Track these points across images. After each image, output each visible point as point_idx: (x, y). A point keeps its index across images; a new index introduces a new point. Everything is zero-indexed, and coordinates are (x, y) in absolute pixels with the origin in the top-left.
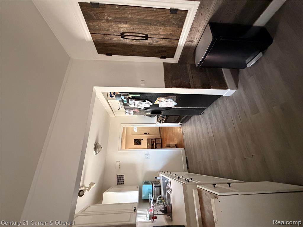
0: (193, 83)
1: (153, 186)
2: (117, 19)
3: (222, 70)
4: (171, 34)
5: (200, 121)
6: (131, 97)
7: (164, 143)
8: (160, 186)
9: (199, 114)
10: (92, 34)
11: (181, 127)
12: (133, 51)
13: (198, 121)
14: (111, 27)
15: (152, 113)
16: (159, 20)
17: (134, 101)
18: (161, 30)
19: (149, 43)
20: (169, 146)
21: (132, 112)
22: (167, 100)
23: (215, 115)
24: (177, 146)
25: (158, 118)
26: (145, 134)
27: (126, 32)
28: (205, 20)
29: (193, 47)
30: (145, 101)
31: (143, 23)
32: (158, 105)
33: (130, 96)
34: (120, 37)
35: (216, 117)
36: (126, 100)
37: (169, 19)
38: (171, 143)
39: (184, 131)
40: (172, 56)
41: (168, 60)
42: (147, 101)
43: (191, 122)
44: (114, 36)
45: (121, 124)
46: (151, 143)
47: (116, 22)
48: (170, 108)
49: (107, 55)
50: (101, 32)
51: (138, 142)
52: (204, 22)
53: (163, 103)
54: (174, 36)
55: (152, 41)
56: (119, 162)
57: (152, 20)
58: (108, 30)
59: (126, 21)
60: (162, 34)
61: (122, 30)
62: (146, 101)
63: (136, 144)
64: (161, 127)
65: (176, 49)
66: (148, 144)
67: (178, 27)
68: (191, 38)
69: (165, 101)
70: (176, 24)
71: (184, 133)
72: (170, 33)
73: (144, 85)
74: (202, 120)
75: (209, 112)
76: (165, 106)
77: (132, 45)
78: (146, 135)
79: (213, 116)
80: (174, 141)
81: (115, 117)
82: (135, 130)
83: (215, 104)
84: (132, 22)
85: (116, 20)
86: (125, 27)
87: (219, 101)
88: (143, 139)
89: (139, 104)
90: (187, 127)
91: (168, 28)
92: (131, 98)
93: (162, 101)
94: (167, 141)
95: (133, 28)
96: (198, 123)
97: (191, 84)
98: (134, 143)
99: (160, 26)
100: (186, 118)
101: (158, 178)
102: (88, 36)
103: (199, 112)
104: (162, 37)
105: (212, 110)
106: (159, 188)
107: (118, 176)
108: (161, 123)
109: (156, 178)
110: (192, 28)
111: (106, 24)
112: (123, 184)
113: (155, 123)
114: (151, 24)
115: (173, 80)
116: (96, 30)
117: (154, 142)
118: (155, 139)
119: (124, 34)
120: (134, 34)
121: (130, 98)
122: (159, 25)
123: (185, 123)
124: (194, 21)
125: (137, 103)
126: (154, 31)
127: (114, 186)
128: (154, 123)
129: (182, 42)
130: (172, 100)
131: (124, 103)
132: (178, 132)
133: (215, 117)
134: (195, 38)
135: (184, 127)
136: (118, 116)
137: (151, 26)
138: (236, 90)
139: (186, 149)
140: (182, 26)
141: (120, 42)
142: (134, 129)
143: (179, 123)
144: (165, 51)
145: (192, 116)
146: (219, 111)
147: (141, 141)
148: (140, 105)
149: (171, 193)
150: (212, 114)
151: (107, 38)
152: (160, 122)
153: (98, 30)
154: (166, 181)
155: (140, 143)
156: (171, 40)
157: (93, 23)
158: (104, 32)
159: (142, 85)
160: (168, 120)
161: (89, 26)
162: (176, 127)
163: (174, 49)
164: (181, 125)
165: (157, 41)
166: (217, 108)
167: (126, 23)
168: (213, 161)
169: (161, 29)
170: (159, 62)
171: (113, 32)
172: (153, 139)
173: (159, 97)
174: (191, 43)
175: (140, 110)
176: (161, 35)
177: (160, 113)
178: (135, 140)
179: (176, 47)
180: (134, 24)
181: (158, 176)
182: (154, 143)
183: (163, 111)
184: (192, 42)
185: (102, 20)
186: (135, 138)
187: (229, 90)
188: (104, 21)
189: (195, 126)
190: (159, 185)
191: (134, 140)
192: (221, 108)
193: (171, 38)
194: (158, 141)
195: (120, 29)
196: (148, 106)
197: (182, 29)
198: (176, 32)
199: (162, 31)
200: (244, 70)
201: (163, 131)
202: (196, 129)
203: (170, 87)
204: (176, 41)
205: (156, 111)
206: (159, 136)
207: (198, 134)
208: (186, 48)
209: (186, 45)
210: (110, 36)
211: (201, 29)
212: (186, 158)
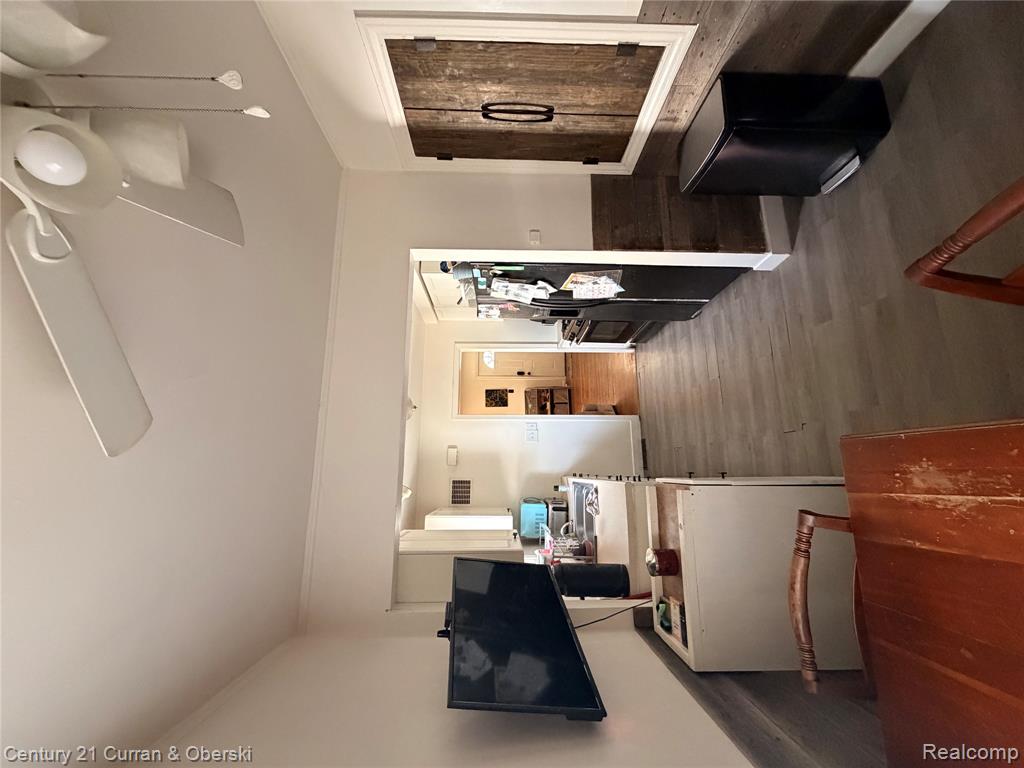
0: (671, 235)
1: (547, 507)
2: (475, 73)
3: (758, 201)
4: (616, 104)
5: (690, 338)
6: (500, 272)
7: (579, 403)
8: (566, 509)
9: (687, 318)
10: (408, 110)
11: (632, 354)
12: (511, 147)
13: (682, 338)
14: (458, 92)
15: (552, 313)
16: (584, 72)
17: (507, 283)
18: (592, 95)
19: (554, 126)
20: (593, 410)
21: (496, 312)
22: (596, 279)
23: (730, 322)
24: (617, 410)
25: (564, 327)
26: (521, 374)
27: (498, 101)
28: (710, 66)
29: (676, 133)
30: (535, 283)
31: (543, 79)
32: (571, 292)
33: (498, 270)
34: (481, 114)
35: (731, 328)
36: (485, 279)
37: (613, 69)
38: (600, 403)
39: (640, 366)
40: (618, 159)
41: (605, 168)
42: (541, 283)
43: (663, 342)
44: (464, 113)
45: (456, 342)
46: (539, 402)
47: (473, 79)
48: (603, 302)
49: (439, 159)
50: (430, 105)
51: (497, 398)
52: (708, 72)
53: (584, 288)
54: (625, 107)
55: (565, 122)
56: (454, 447)
57: (568, 71)
58: (449, 99)
59: (500, 76)
60: (593, 104)
61: (486, 99)
62: (539, 282)
63: (491, 405)
64: (572, 353)
65: (628, 140)
66: (530, 406)
67: (638, 87)
68: (673, 111)
69: (590, 284)
70: (633, 80)
71: (642, 370)
72: (614, 100)
73: (538, 243)
74: (694, 332)
75: (714, 312)
76: (590, 296)
77: (510, 133)
78: (521, 378)
79: (723, 323)
80: (611, 395)
81: (435, 322)
82: (489, 362)
83: (732, 290)
84: (515, 79)
85: (474, 76)
86: (495, 92)
87: (745, 282)
88: (512, 391)
89: (519, 292)
90: (649, 354)
91: (609, 90)
92: (500, 276)
93: (581, 283)
94: (587, 396)
95: (517, 93)
96: (683, 344)
97: (664, 240)
98: (487, 401)
99: (587, 85)
100: (649, 328)
101: (561, 489)
102: (396, 114)
103: (687, 313)
104: (592, 111)
105: (723, 307)
106: (564, 513)
107: (454, 482)
108: (574, 343)
109: (556, 488)
110: (674, 88)
111: (448, 85)
112: (468, 502)
113: (556, 341)
114: (563, 82)
115: (616, 227)
116: (417, 99)
117: (546, 400)
118: (552, 392)
119: (490, 108)
120: (518, 108)
121: (495, 275)
122: (584, 83)
123: (645, 342)
124: (681, 70)
125: (514, 287)
126: (570, 98)
127: (445, 507)
128: (553, 341)
129: (647, 120)
130: (610, 281)
131: (480, 287)
132: (623, 369)
133: (729, 327)
134: (682, 110)
135: (642, 356)
136: (447, 319)
137: (565, 87)
138: (787, 256)
139: (644, 417)
140: (647, 84)
141: (479, 126)
142: (486, 360)
143: (628, 343)
144: (598, 146)
145: (667, 323)
146: (742, 311)
147: (507, 395)
148: (523, 293)
149: (597, 512)
150: (723, 317)
151: (445, 119)
152: (572, 340)
153: (424, 99)
154: (584, 492)
155: (504, 403)
156: (616, 118)
157: (413, 84)
158: (439, 105)
159: (532, 243)
160: (595, 331)
161: (402, 91)
162: (618, 354)
163: (621, 141)
164: (632, 347)
165: (579, 122)
166: (738, 301)
167: (500, 82)
168: (711, 444)
169: (589, 92)
170: (578, 172)
171: (462, 105)
172: (543, 391)
173: (575, 272)
174: (671, 123)
175: (519, 306)
176: (590, 106)
177: (575, 313)
178: (489, 393)
179: (630, 134)
180: (521, 83)
181: (563, 484)
182: (548, 404)
183: (583, 310)
184: (675, 120)
185: (439, 76)
186: (489, 388)
187: (769, 255)
188: (443, 78)
189: (675, 351)
190: (564, 506)
191: (487, 391)
192: (746, 302)
193: (616, 112)
194: (560, 397)
195: (483, 95)
196: (543, 295)
197: (648, 91)
198: (630, 100)
199: (593, 97)
200: (815, 200)
201: (578, 366)
202: (676, 359)
203: (606, 249)
204: (630, 120)
205: (563, 309)
206: (564, 382)
207: (681, 375)
208: (656, 137)
209: (655, 129)
210: (453, 113)
211: (700, 88)
212: (643, 441)
